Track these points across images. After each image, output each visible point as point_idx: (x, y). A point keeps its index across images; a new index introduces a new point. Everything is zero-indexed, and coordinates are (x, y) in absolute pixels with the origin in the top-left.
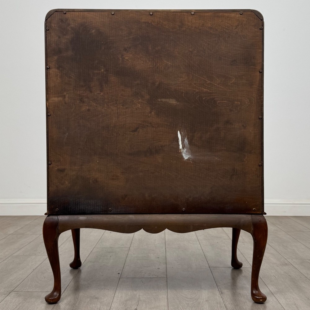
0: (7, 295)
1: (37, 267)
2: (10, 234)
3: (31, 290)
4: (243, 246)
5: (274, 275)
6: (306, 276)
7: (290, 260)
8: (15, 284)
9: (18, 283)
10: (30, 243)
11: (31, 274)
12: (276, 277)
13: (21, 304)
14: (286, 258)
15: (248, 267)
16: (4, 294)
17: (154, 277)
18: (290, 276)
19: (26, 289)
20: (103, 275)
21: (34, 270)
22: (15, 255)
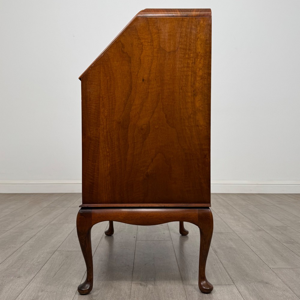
0: (52, 254)
1: (71, 232)
2: (45, 207)
3: (70, 250)
4: (225, 216)
5: (253, 238)
6: (277, 238)
7: (262, 227)
8: (57, 245)
9: (59, 245)
10: (62, 213)
11: (68, 238)
12: (255, 239)
13: (64, 261)
14: (258, 225)
15: (231, 232)
16: (51, 253)
17: (162, 239)
18: (264, 238)
19: (66, 249)
20: (122, 238)
21: (69, 234)
22: (52, 223)
